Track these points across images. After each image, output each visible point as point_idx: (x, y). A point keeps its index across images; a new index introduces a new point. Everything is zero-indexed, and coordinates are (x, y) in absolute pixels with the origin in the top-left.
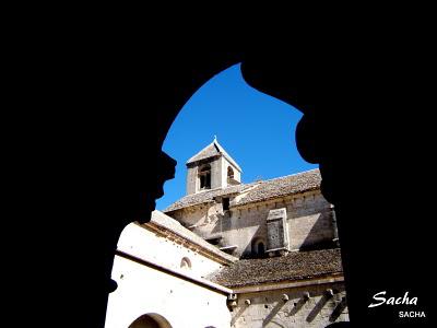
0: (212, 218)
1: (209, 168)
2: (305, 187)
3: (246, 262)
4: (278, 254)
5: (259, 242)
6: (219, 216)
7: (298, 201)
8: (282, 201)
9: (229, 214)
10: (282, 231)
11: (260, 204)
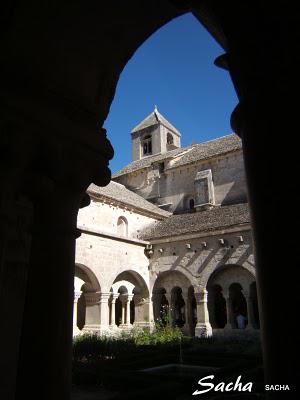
0: (151, 181)
1: (149, 137)
2: (228, 149)
3: (179, 217)
4: (203, 209)
5: (189, 199)
6: (156, 179)
7: (222, 162)
8: (207, 163)
9: (165, 176)
10: (207, 189)
11: (189, 166)
